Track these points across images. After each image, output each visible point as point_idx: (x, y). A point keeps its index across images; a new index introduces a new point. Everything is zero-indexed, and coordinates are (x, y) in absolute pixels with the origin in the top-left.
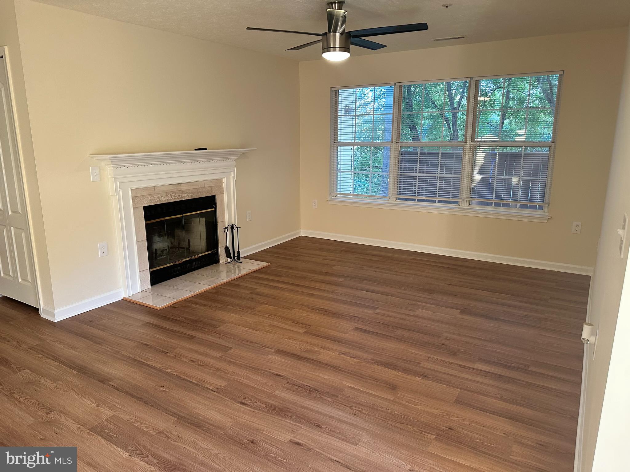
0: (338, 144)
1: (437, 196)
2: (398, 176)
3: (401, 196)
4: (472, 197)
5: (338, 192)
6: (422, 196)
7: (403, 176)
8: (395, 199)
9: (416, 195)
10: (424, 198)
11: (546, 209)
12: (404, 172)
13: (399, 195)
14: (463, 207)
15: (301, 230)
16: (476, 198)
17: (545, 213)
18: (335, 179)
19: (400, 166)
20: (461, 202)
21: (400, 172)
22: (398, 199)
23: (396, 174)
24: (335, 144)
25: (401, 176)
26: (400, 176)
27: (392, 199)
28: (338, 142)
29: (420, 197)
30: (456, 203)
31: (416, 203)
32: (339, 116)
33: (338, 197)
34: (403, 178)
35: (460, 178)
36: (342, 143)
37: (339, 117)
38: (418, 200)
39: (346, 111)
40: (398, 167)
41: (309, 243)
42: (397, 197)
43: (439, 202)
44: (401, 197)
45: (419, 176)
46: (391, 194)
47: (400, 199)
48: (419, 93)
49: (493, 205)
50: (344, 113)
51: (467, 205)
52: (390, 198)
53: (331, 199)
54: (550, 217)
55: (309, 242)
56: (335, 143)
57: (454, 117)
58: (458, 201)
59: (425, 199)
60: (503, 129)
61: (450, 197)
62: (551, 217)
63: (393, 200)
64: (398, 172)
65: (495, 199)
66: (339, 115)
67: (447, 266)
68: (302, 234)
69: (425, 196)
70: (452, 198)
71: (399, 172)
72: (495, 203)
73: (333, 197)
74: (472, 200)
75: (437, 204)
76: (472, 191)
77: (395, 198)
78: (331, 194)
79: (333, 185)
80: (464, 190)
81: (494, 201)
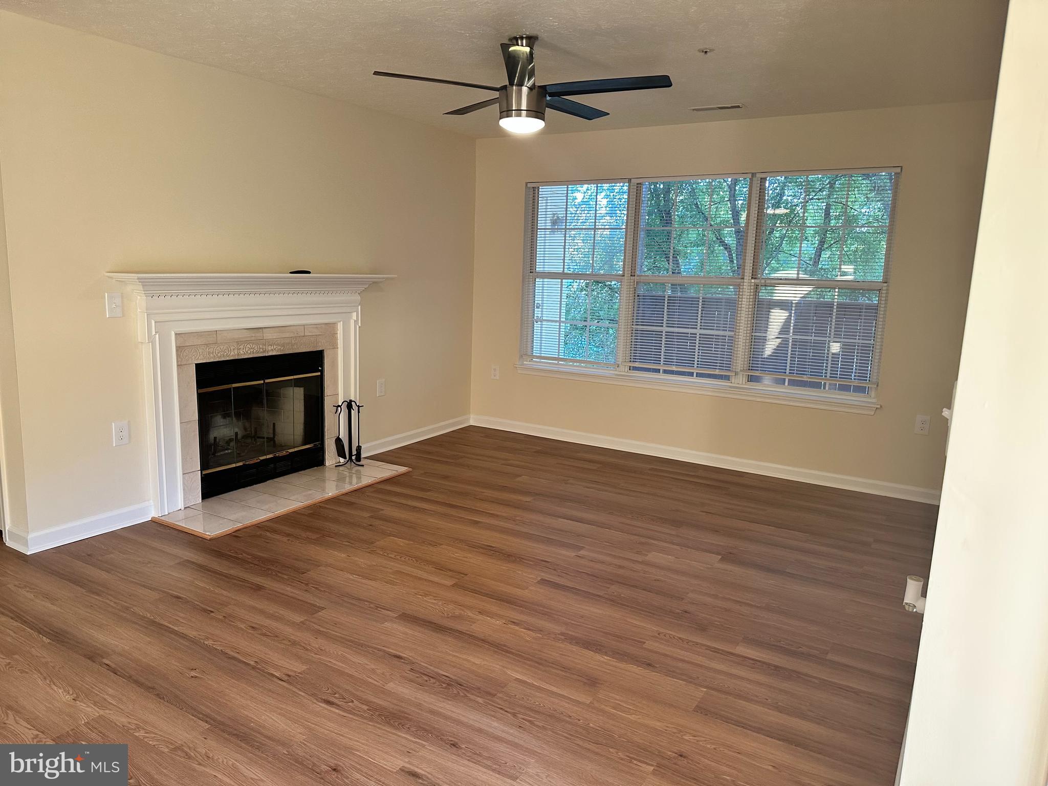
0: (536, 274)
1: (696, 365)
2: (632, 330)
3: (637, 363)
4: (751, 370)
5: (534, 354)
6: (671, 365)
7: (641, 331)
8: (627, 369)
9: (662, 364)
10: (674, 368)
11: (873, 394)
12: (642, 325)
13: (633, 361)
14: (737, 386)
15: (472, 416)
16: (758, 370)
17: (870, 399)
18: (529, 333)
19: (635, 315)
20: (734, 377)
21: (636, 325)
22: (632, 368)
23: (629, 327)
24: (531, 274)
25: (638, 330)
26: (636, 330)
27: (622, 368)
28: (536, 272)
29: (667, 367)
30: (727, 378)
31: (661, 376)
32: (540, 229)
33: (536, 362)
34: (641, 334)
35: (733, 337)
36: (543, 274)
37: (538, 231)
38: (665, 372)
39: (554, 222)
40: (633, 316)
41: (482, 437)
42: (631, 365)
43: (699, 375)
44: (637, 365)
45: (666, 332)
46: (621, 360)
47: (635, 369)
48: (683, 202)
49: (786, 383)
50: (550, 224)
51: (744, 383)
52: (618, 367)
53: (523, 364)
54: (879, 407)
55: (482, 435)
56: (530, 272)
57: (739, 244)
58: (729, 376)
59: (676, 369)
60: (820, 266)
61: (716, 369)
62: (881, 407)
63: (624, 370)
64: (633, 325)
65: (790, 373)
66: (538, 227)
67: (708, 483)
68: (472, 423)
69: (676, 365)
70: (719, 369)
71: (635, 323)
72: (789, 379)
73: (525, 363)
74: (752, 374)
75: (694, 379)
76: (751, 359)
77: (626, 367)
78: (521, 356)
79: (527, 342)
80: (739, 357)
81: (787, 376)
